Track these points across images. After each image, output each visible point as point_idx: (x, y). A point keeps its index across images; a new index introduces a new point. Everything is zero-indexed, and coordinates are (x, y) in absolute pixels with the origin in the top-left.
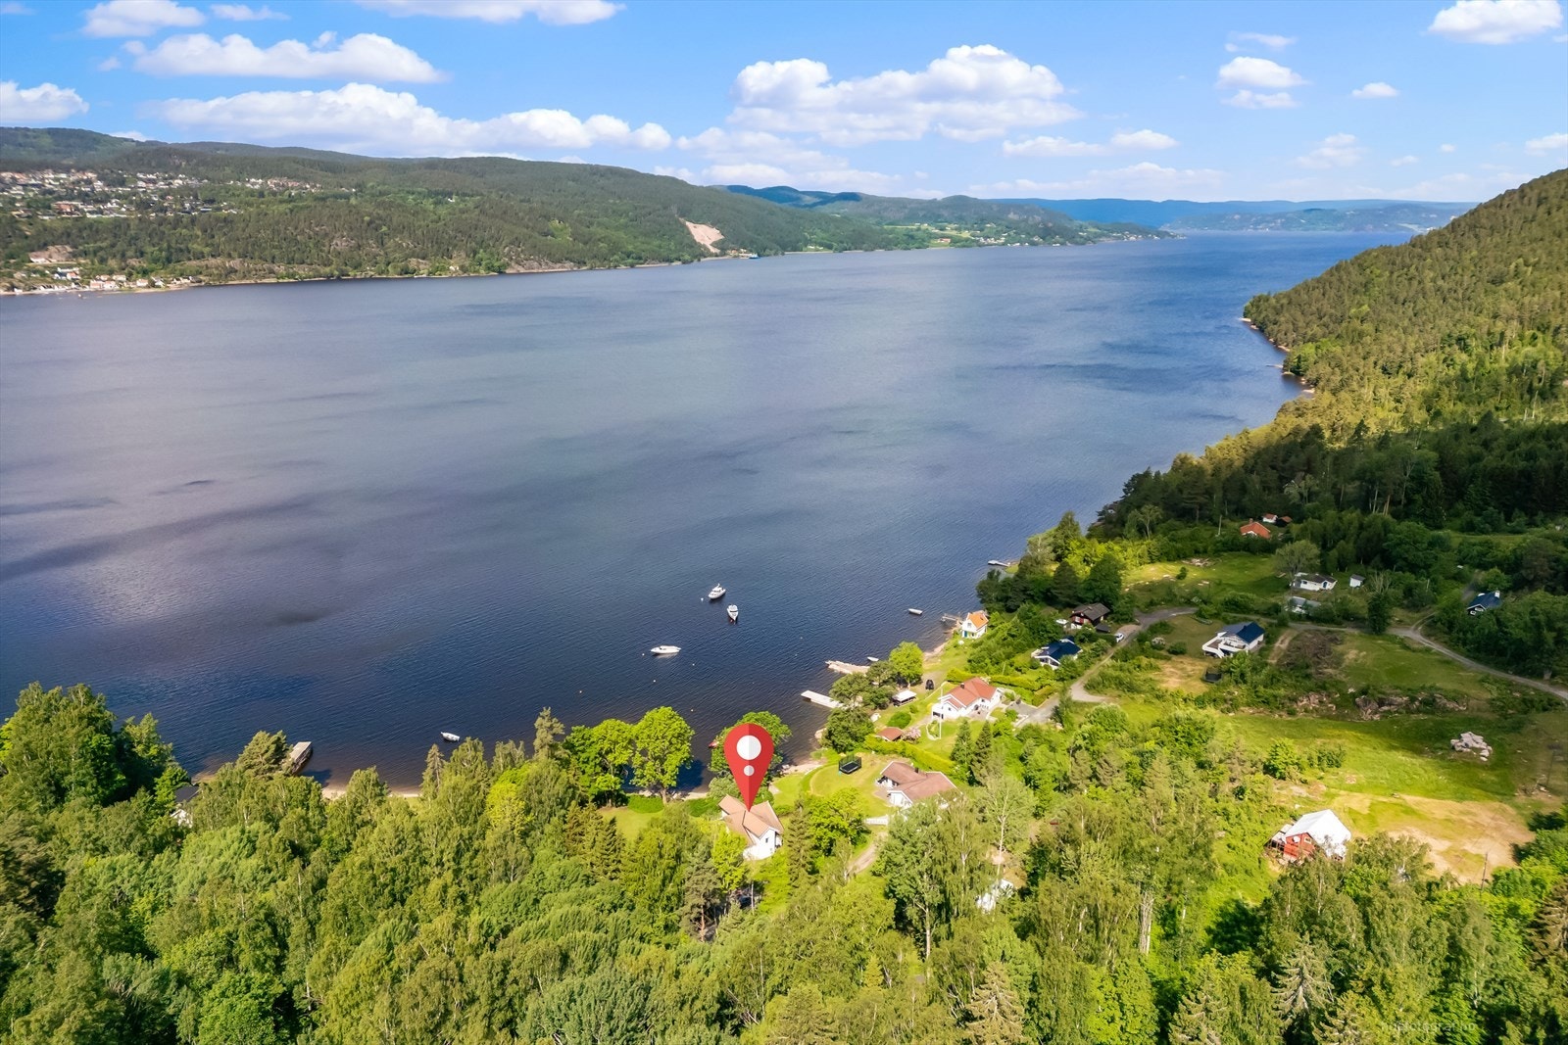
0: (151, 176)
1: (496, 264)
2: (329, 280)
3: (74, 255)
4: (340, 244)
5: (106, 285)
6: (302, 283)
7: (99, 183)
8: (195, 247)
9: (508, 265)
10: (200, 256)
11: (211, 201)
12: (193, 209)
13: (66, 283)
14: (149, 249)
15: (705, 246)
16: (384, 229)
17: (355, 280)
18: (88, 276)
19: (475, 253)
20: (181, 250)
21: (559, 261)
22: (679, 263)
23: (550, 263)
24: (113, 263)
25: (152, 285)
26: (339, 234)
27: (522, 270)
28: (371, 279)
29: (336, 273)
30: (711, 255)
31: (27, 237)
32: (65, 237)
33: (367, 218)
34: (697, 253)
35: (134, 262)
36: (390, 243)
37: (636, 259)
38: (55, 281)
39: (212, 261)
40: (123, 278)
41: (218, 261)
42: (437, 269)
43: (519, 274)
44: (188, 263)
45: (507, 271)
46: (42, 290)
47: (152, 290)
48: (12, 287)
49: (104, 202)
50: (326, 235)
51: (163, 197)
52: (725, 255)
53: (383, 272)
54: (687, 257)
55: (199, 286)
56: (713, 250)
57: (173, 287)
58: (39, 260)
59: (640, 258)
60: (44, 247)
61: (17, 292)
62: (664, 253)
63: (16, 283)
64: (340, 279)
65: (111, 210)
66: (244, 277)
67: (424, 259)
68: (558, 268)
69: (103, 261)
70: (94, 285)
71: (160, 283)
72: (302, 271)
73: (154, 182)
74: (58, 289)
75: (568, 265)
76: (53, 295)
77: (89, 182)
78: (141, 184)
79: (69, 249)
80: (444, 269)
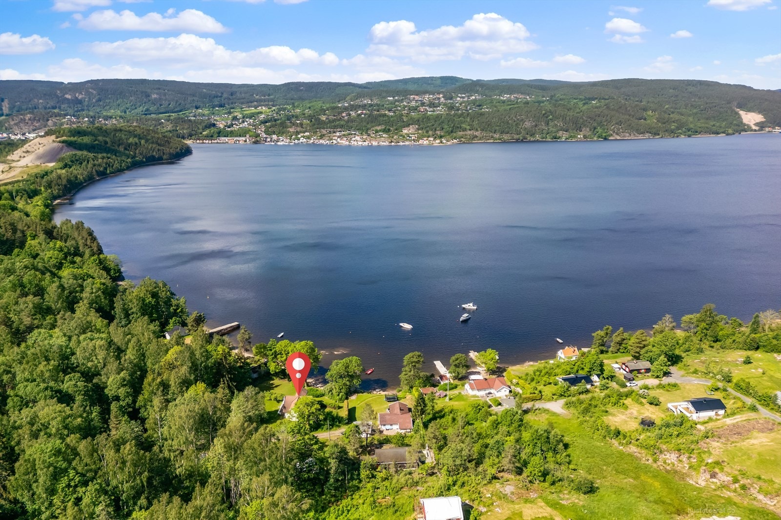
0: (463, 95)
1: (604, 135)
2: (518, 141)
3: (418, 129)
4: (528, 124)
5: (425, 142)
6: (504, 142)
7: (443, 99)
8: (464, 126)
9: (612, 135)
10: (465, 130)
11: (479, 106)
12: (470, 109)
13: (410, 141)
14: (446, 127)
15: (748, 126)
16: (551, 117)
17: (530, 142)
18: (420, 137)
19: (595, 128)
20: (458, 127)
21: (643, 133)
22: (724, 135)
23: (637, 134)
24: (430, 133)
25: (441, 142)
26: (528, 120)
27: (618, 138)
28: (538, 141)
29: (521, 138)
30: (752, 130)
31: (404, 121)
32: (417, 122)
33: (544, 112)
34: (741, 128)
35: (438, 133)
36: (551, 124)
37: (692, 132)
38: (407, 140)
39: (469, 132)
40: (432, 139)
41: (471, 132)
42: (571, 137)
43: (616, 140)
44: (459, 133)
45: (610, 138)
46: (401, 144)
47: (441, 144)
48: (392, 142)
49: (436, 107)
50: (522, 120)
51: (461, 104)
52: (762, 130)
53: (544, 138)
54: (730, 131)
55: (461, 143)
56: (754, 127)
57: (449, 143)
58: (405, 131)
59: (697, 132)
60: (408, 126)
61: (393, 144)
62: (714, 129)
63: (393, 140)
64: (522, 141)
65: (438, 110)
66: (480, 139)
67: (566, 131)
68: (640, 137)
69: (427, 132)
70: (421, 142)
71: (445, 142)
72: (506, 137)
73: (463, 98)
74: (407, 143)
75: (647, 135)
76: (405, 145)
77: (439, 99)
78: (458, 99)
79: (417, 127)
80: (575, 137)
